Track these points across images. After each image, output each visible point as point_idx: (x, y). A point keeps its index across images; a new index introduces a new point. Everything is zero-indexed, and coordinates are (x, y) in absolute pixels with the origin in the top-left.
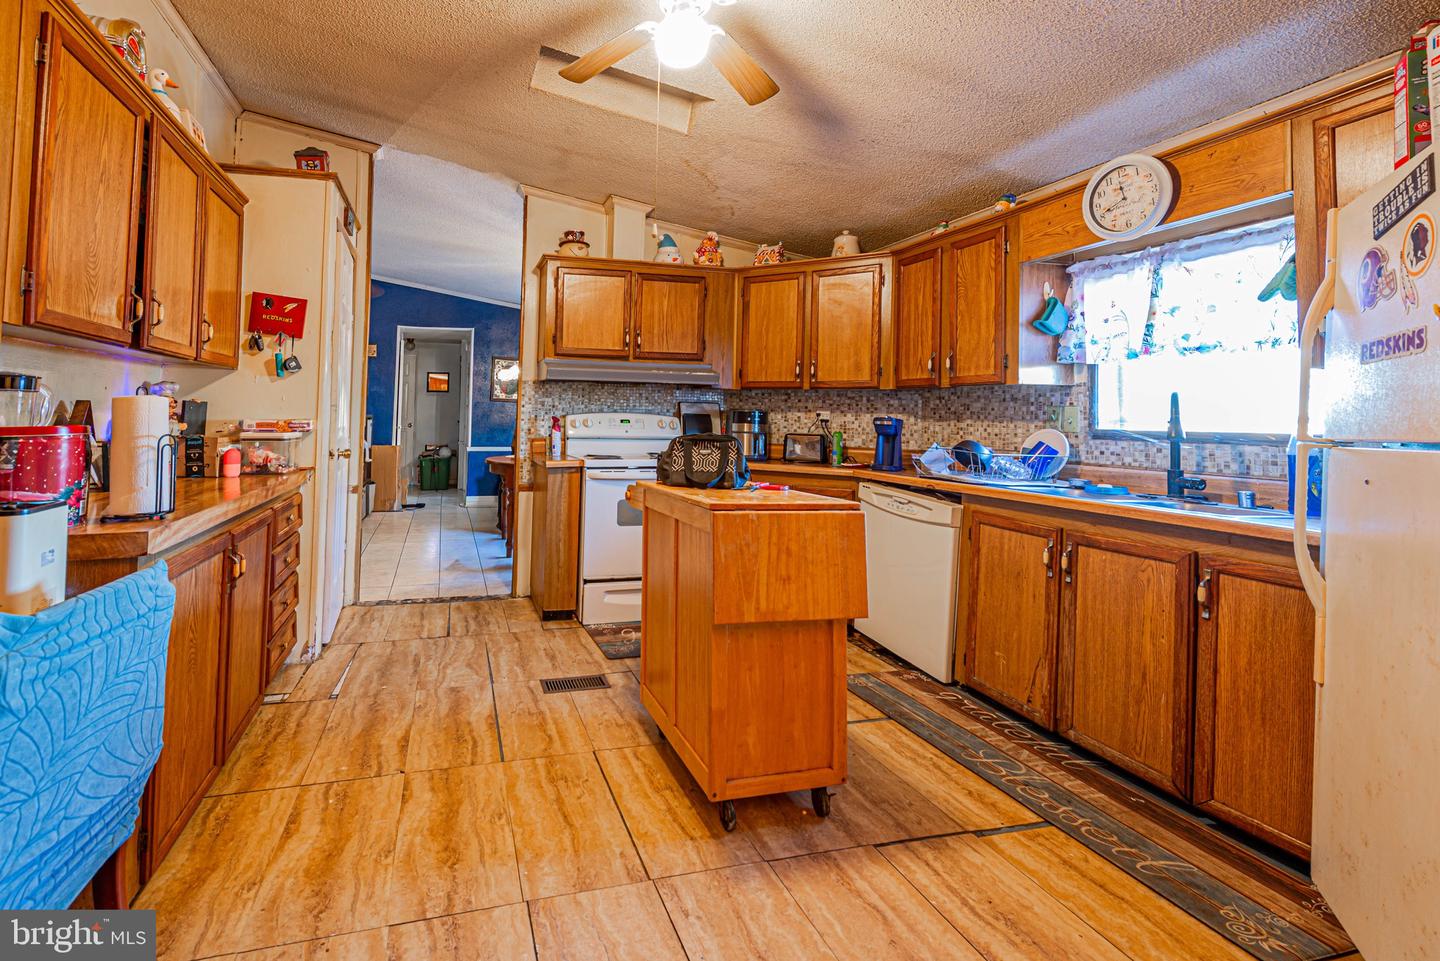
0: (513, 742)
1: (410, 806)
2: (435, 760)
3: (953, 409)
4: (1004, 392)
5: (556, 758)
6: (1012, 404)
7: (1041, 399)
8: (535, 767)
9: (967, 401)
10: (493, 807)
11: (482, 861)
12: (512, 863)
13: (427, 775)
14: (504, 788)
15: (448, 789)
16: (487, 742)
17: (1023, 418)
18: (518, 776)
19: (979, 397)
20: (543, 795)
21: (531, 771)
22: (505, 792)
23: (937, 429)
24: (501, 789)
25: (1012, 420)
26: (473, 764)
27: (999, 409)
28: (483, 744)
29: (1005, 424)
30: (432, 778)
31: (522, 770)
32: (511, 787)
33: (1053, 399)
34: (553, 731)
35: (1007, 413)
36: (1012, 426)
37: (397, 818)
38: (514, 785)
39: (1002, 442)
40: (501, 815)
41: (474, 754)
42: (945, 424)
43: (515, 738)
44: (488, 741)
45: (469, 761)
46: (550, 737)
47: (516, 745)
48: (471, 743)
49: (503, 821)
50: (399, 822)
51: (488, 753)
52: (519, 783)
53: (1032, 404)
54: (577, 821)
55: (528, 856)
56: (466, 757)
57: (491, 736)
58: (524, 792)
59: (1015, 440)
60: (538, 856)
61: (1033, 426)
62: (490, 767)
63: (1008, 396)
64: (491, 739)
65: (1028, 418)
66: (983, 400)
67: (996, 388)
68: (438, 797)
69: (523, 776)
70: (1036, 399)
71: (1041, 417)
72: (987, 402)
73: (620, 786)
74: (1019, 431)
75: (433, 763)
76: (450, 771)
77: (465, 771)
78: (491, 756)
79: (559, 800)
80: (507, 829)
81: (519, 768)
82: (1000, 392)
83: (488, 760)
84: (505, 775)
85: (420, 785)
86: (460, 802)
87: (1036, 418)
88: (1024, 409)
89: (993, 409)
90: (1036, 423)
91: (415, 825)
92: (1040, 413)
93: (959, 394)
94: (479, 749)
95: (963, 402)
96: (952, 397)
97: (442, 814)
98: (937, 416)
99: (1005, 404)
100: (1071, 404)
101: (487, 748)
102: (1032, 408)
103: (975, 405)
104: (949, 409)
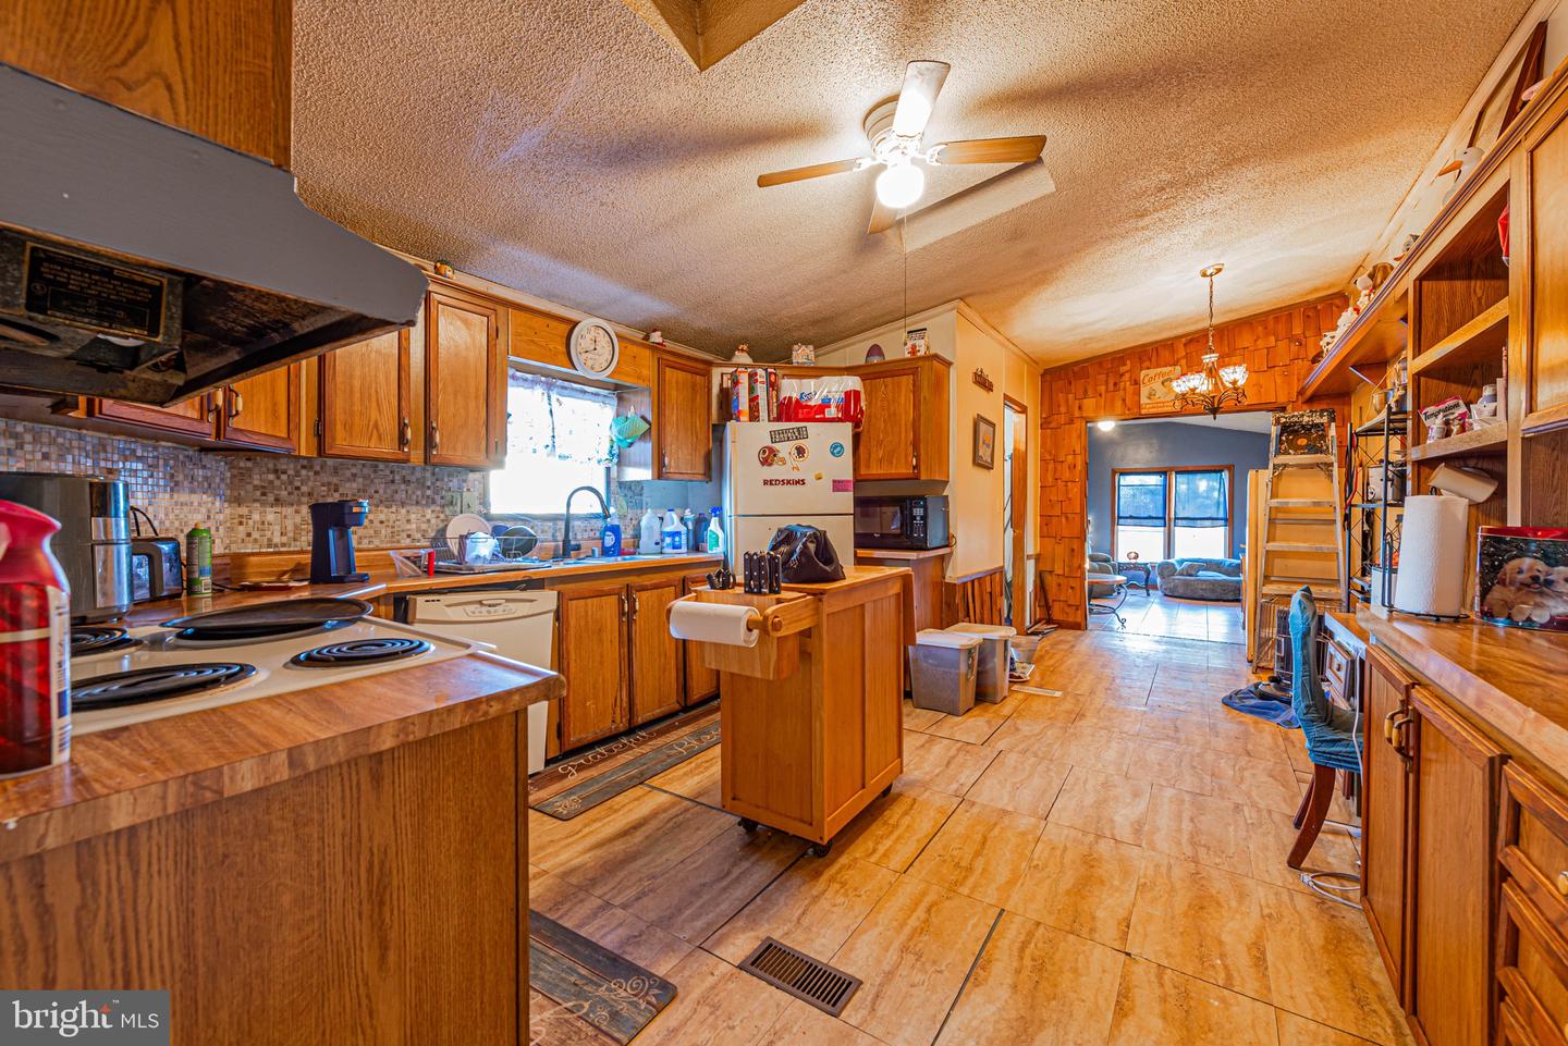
0: (975, 926)
1: (1122, 913)
2: (1084, 952)
3: (304, 489)
4: (392, 472)
5: (947, 885)
6: (403, 487)
7: (438, 484)
8: (973, 889)
9: (335, 480)
10: (1039, 875)
11: (1065, 848)
12: (1043, 838)
13: (1096, 936)
14: (1019, 884)
15: (1077, 911)
16: (1007, 942)
17: (417, 503)
18: (998, 889)
19: (354, 475)
20: (987, 863)
21: (981, 886)
22: (1021, 881)
23: (270, 517)
24: (1022, 885)
25: (403, 504)
26: (1038, 924)
27: (385, 492)
28: (1014, 942)
29: (394, 509)
30: (1092, 930)
31: (990, 891)
32: (1011, 882)
33: (451, 484)
34: (920, 913)
35: (397, 497)
36: (403, 511)
37: (1135, 909)
38: (1007, 883)
39: (389, 530)
40: (1035, 867)
41: (1030, 934)
42: (289, 511)
43: (969, 928)
44: (1004, 943)
45: (1041, 929)
46: (929, 911)
47: (975, 920)
48: (1028, 952)
49: (1035, 863)
50: (1134, 905)
51: (1014, 927)
52: (1002, 882)
53: (429, 488)
54: (978, 837)
55: (1030, 837)
56: (1043, 935)
57: (996, 947)
58: (1002, 873)
59: (408, 527)
60: (1023, 834)
61: (429, 511)
62: (1021, 911)
63: (397, 477)
64: (999, 944)
65: (424, 502)
66: (361, 480)
67: (381, 466)
68: (1089, 908)
69: (994, 886)
70: (433, 483)
71: (439, 501)
72: (368, 482)
73: (918, 841)
74: (413, 517)
75: (1086, 948)
76: (1068, 928)
77: (1050, 920)
78: (1011, 922)
79: (977, 854)
80: (1036, 856)
81: (990, 895)
82: (388, 472)
83: (1018, 920)
84: (1009, 896)
85: (1109, 932)
86: (1068, 892)
87: (434, 502)
88: (419, 493)
89: (376, 492)
90: (433, 508)
91: (1117, 895)
92: (437, 498)
93: (318, 468)
94: (1022, 938)
95: (325, 480)
96: (304, 472)
97: (1089, 891)
98: (271, 498)
99: (393, 487)
100: (468, 490)
101: (1012, 933)
102: (429, 492)
103: (348, 485)
104: (298, 488)
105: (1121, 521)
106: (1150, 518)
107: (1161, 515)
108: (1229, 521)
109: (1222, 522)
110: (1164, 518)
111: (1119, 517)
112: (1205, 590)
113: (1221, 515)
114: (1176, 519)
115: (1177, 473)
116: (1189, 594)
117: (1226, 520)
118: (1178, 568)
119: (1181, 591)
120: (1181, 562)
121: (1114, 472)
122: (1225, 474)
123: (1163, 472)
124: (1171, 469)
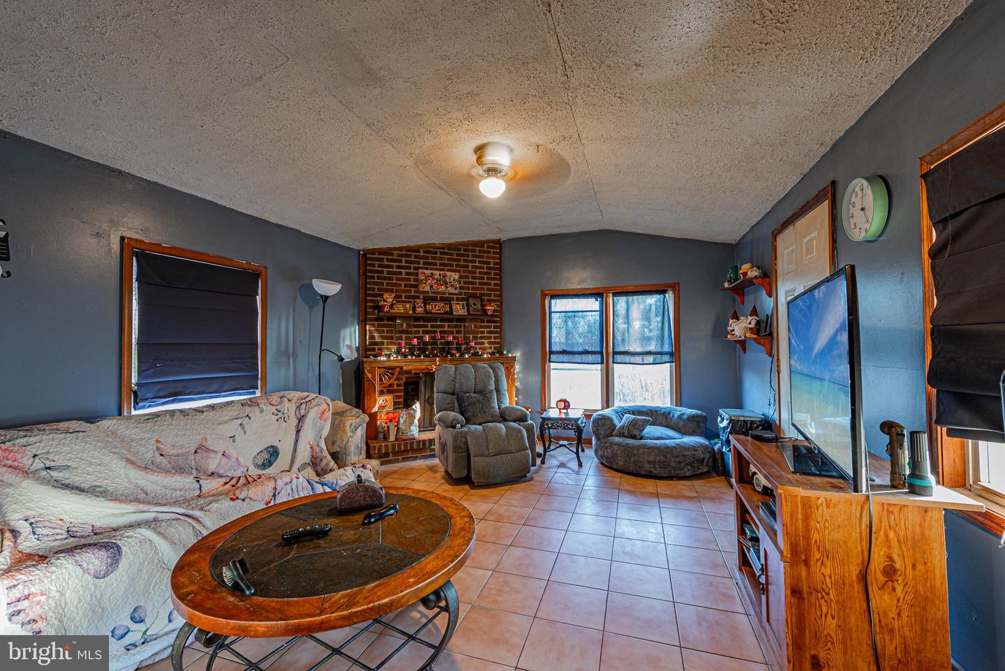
105: (553, 357)
106: (586, 352)
107: (598, 349)
108: (675, 356)
109: (666, 358)
110: (601, 353)
111: (551, 352)
112: (653, 463)
113: (667, 348)
114: (615, 353)
115: (615, 294)
116: (632, 468)
117: (671, 354)
118: (618, 424)
119: (621, 463)
120: (621, 412)
121: (544, 296)
122: (670, 296)
123: (598, 294)
124: (608, 290)
